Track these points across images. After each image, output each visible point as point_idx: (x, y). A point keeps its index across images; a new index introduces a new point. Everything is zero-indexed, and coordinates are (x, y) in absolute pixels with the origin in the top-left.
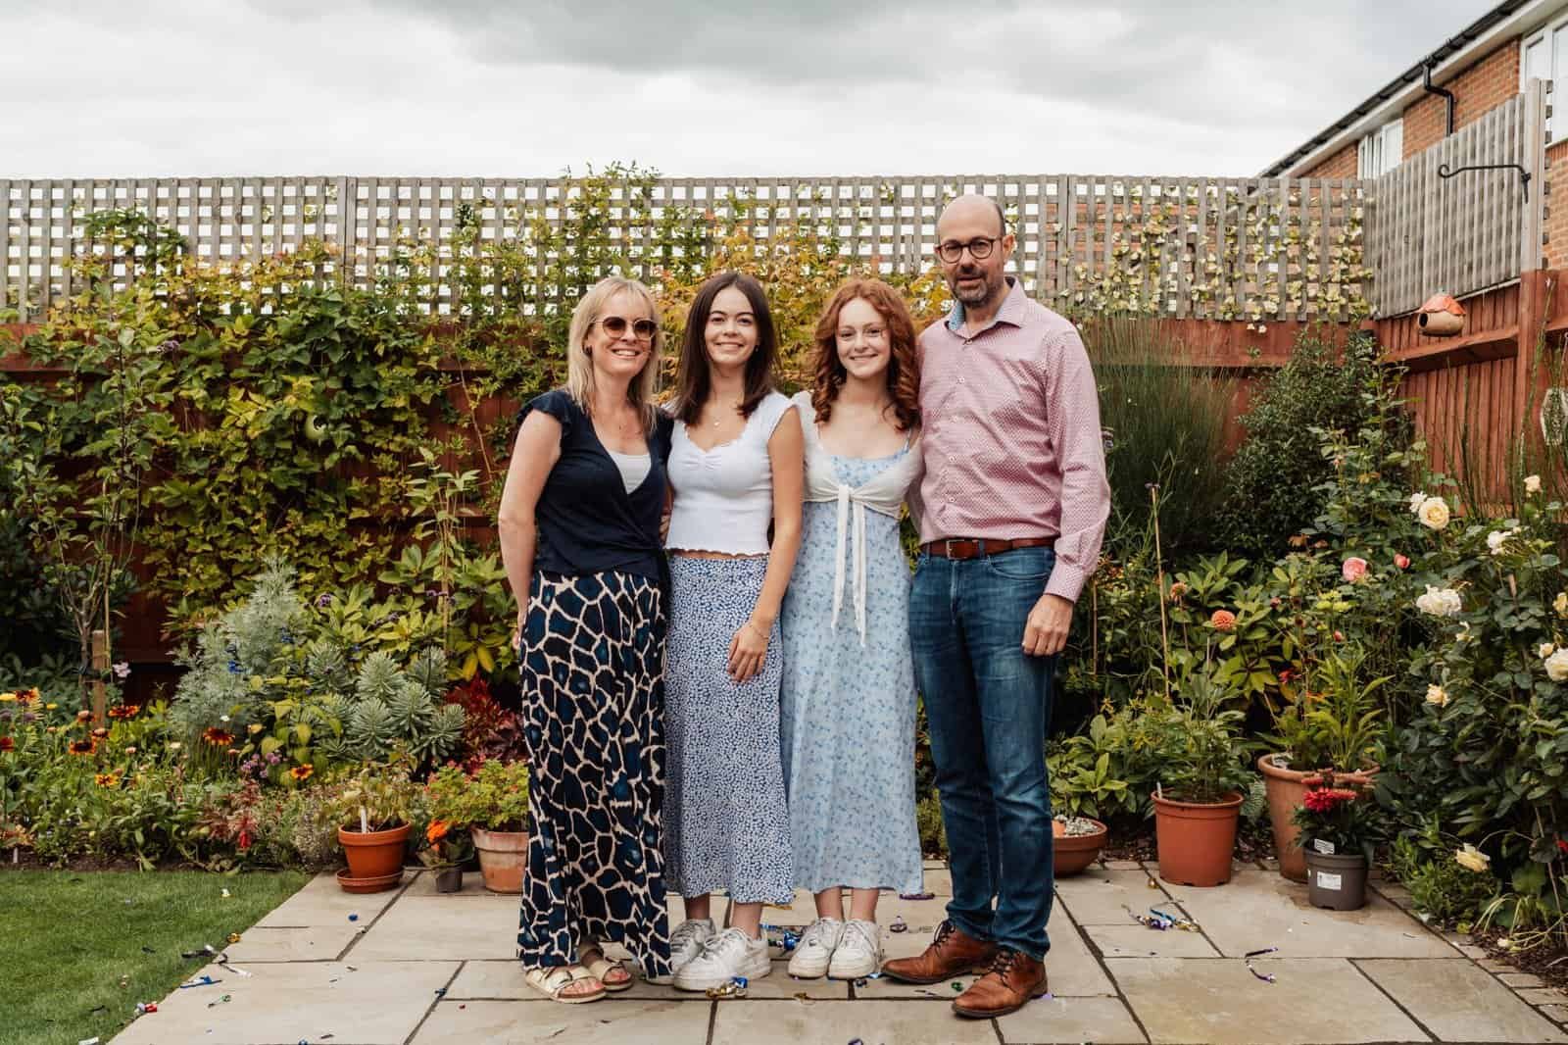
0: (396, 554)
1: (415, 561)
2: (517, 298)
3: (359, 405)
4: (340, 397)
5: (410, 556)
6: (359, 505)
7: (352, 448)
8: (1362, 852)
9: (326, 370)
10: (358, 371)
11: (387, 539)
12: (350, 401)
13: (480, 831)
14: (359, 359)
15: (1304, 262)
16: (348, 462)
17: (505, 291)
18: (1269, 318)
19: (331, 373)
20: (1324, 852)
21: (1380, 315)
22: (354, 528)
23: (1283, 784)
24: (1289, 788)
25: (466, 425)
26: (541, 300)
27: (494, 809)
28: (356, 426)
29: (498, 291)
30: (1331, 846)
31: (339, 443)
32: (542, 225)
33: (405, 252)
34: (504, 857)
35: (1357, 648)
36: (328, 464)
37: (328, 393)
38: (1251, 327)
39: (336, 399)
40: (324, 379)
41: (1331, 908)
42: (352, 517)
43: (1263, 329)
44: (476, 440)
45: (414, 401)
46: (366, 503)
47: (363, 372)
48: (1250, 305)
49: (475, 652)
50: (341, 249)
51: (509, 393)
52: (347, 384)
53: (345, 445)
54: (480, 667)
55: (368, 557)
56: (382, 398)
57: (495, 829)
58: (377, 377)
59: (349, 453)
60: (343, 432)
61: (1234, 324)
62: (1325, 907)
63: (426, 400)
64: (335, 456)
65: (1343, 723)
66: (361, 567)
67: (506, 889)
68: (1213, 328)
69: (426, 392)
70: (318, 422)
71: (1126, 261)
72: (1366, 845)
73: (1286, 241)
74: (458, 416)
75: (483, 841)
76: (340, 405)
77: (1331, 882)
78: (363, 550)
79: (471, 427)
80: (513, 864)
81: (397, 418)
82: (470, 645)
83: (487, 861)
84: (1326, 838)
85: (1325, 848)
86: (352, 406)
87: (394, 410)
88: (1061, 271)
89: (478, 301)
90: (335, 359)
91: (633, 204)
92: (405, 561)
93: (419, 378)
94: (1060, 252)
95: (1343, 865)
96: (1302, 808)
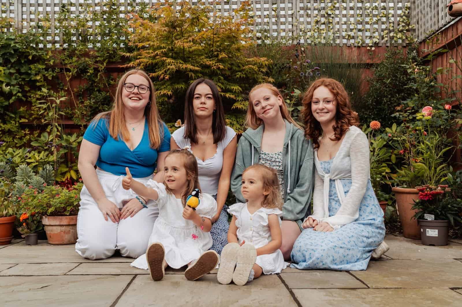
0: (39, 136)
1: (46, 138)
2: (85, 40)
3: (24, 79)
4: (16, 76)
5: (44, 136)
6: (24, 118)
7: (20, 94)
8: (447, 218)
9: (9, 66)
10: (23, 67)
11: (37, 132)
12: (20, 78)
13: (44, 217)
14: (23, 62)
15: (388, 23)
16: (19, 100)
17: (80, 38)
18: (376, 44)
19: (12, 67)
20: (429, 219)
21: (419, 41)
22: (23, 126)
23: (405, 195)
25: (66, 89)
26: (94, 42)
27: (49, 206)
28: (21, 86)
29: (78, 39)
30: (433, 217)
31: (14, 93)
32: (95, 13)
33: (42, 23)
34: (55, 228)
35: (435, 135)
36: (11, 101)
37: (11, 74)
38: (368, 48)
39: (14, 77)
40: (9, 69)
41: (433, 245)
42: (21, 121)
43: (373, 49)
44: (71, 94)
45: (45, 78)
46: (27, 117)
47: (24, 67)
48: (368, 41)
49: (70, 172)
50: (16, 23)
51: (82, 75)
52: (18, 72)
53: (17, 93)
54: (71, 177)
55: (28, 137)
56: (32, 76)
57: (50, 216)
58: (30, 69)
59: (18, 96)
60: (17, 88)
61: (362, 48)
62: (430, 245)
63: (50, 78)
64: (13, 98)
65: (430, 168)
66: (24, 141)
67: (57, 243)
68: (354, 49)
69: (50, 75)
70: (7, 85)
71: (319, 23)
72: (449, 215)
73: (381, 15)
74: (63, 86)
75: (46, 221)
76: (16, 79)
77: (433, 233)
78: (26, 135)
79: (68, 89)
80: (59, 231)
81: (38, 84)
82: (67, 169)
83: (48, 230)
84: (430, 213)
85: (430, 217)
86: (20, 80)
87: (37, 81)
88: (295, 28)
89: (70, 42)
90: (13, 61)
91: (129, 4)
92: (42, 138)
93: (46, 69)
94: (294, 21)
95: (439, 224)
96: (417, 201)
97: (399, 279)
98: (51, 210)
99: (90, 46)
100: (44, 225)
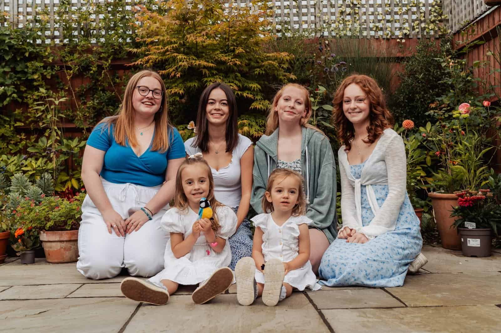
0: (37, 141)
1: (44, 144)
2: (88, 35)
3: (19, 79)
4: (11, 75)
5: (42, 141)
6: (20, 121)
7: (15, 95)
8: (490, 226)
9: (4, 64)
10: (18, 65)
11: (34, 137)
12: (15, 77)
13: (42, 232)
14: (18, 59)
15: (419, 13)
17: (82, 33)
18: (406, 36)
19: (6, 65)
20: (470, 228)
21: (453, 32)
22: (18, 131)
23: (443, 201)
24: (446, 202)
25: (67, 88)
26: (98, 37)
28: (17, 87)
29: (80, 33)
30: (474, 224)
31: (9, 93)
32: (98, 5)
33: (40, 17)
35: (474, 134)
36: (5, 103)
37: (5, 73)
38: (398, 40)
39: (9, 76)
40: (3, 67)
41: (476, 256)
42: (16, 125)
43: (403, 41)
44: (72, 94)
45: (44, 77)
46: (23, 120)
47: (20, 65)
48: (397, 33)
49: (71, 181)
50: (12, 17)
51: (84, 73)
52: (14, 70)
53: (12, 94)
54: (72, 187)
55: (24, 142)
56: (29, 75)
57: (48, 230)
58: (27, 67)
59: (14, 97)
60: (12, 88)
61: (391, 40)
62: (472, 256)
63: (49, 77)
64: (8, 99)
65: (469, 171)
66: (20, 146)
67: (56, 261)
68: (382, 42)
69: (49, 73)
71: (344, 14)
72: (492, 223)
73: (411, 5)
74: (64, 85)
75: (44, 236)
76: (11, 78)
77: (474, 243)
78: (21, 140)
79: (69, 88)
80: (59, 248)
81: (35, 84)
82: (68, 178)
84: (471, 220)
85: (470, 225)
86: (16, 79)
87: (34, 80)
88: (318, 20)
89: (71, 37)
90: (7, 58)
92: (40, 143)
93: (45, 67)
94: (317, 12)
95: (481, 233)
96: (457, 207)
97: (439, 295)
98: (49, 224)
99: (94, 41)
100: (42, 242)
